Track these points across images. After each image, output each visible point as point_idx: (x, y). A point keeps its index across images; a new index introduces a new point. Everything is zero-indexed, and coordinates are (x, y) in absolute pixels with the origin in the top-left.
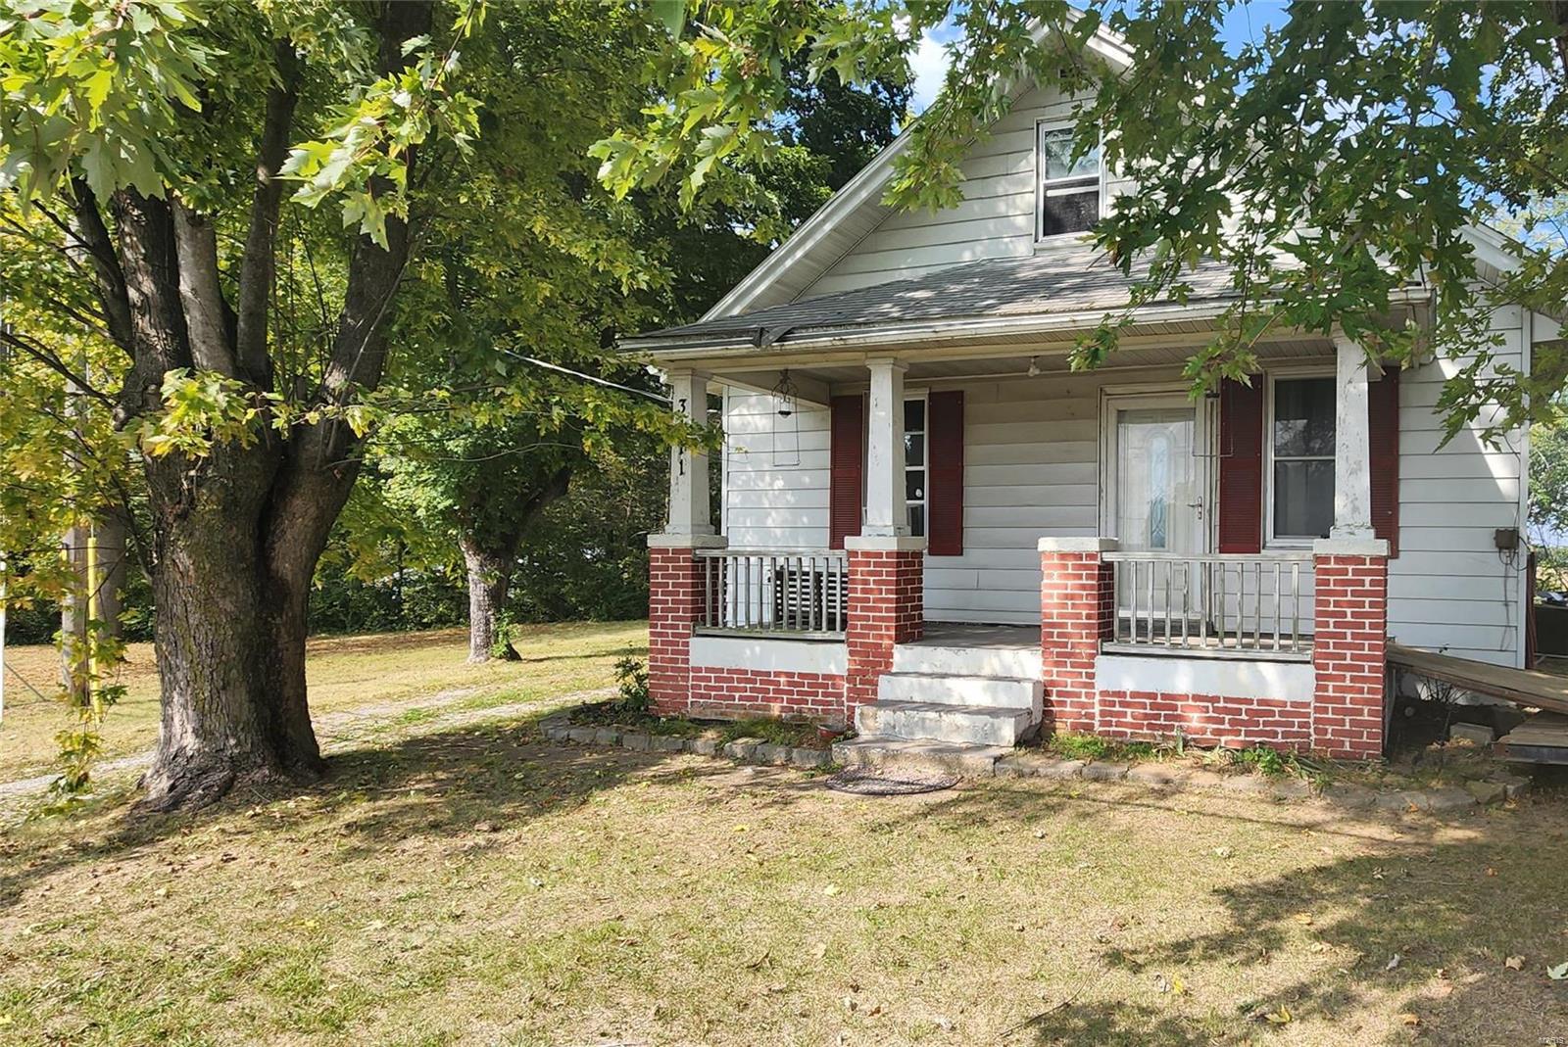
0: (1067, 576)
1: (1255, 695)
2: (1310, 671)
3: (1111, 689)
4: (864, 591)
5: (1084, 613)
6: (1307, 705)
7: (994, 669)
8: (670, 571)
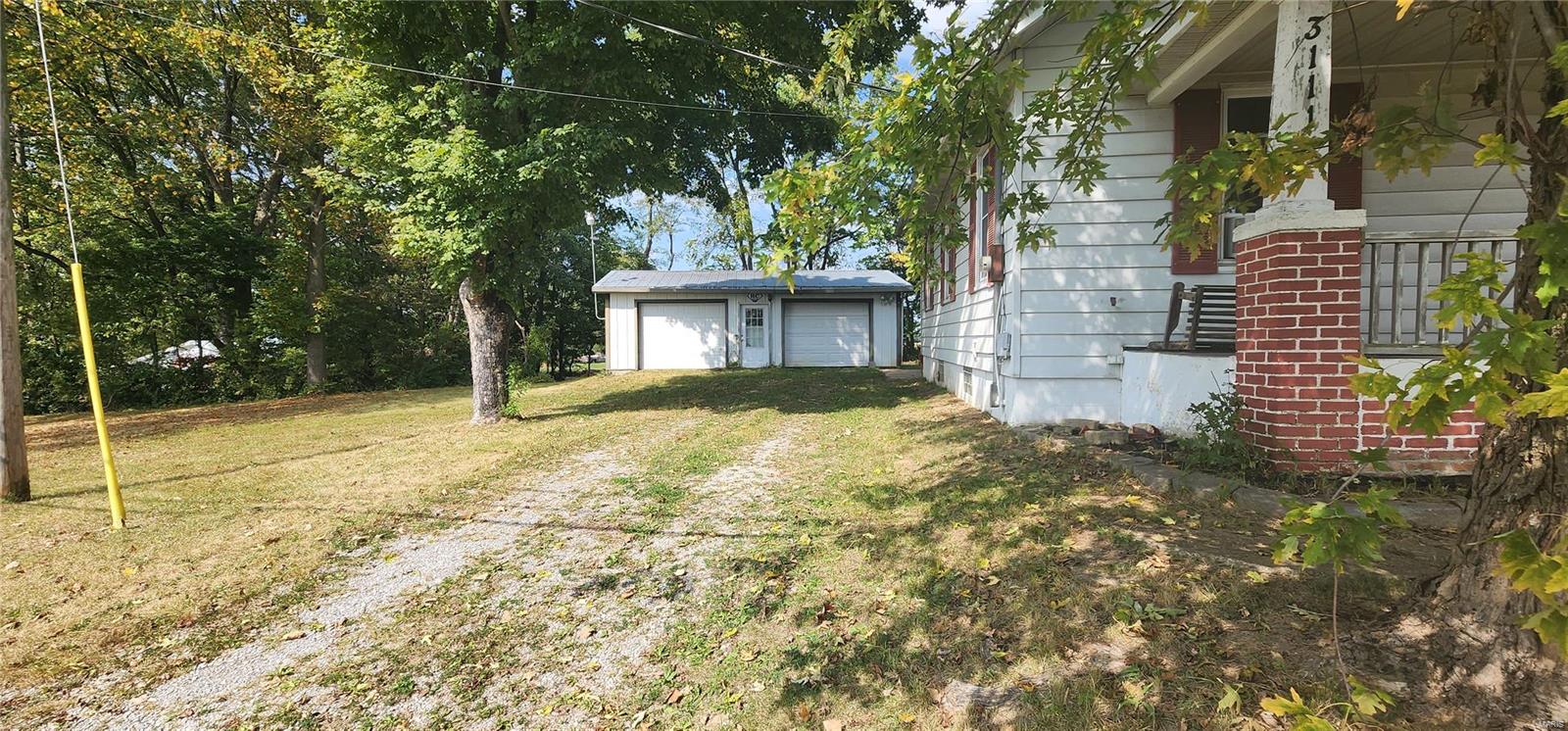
8: (1320, 265)
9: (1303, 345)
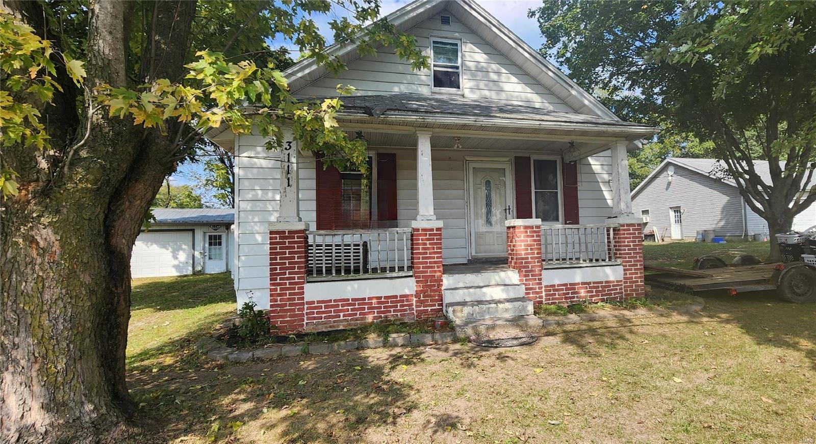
0: (528, 236)
1: (604, 280)
2: (621, 268)
3: (549, 284)
4: (423, 249)
5: (536, 252)
6: (621, 281)
7: (496, 281)
8: (287, 245)
9: (281, 279)
